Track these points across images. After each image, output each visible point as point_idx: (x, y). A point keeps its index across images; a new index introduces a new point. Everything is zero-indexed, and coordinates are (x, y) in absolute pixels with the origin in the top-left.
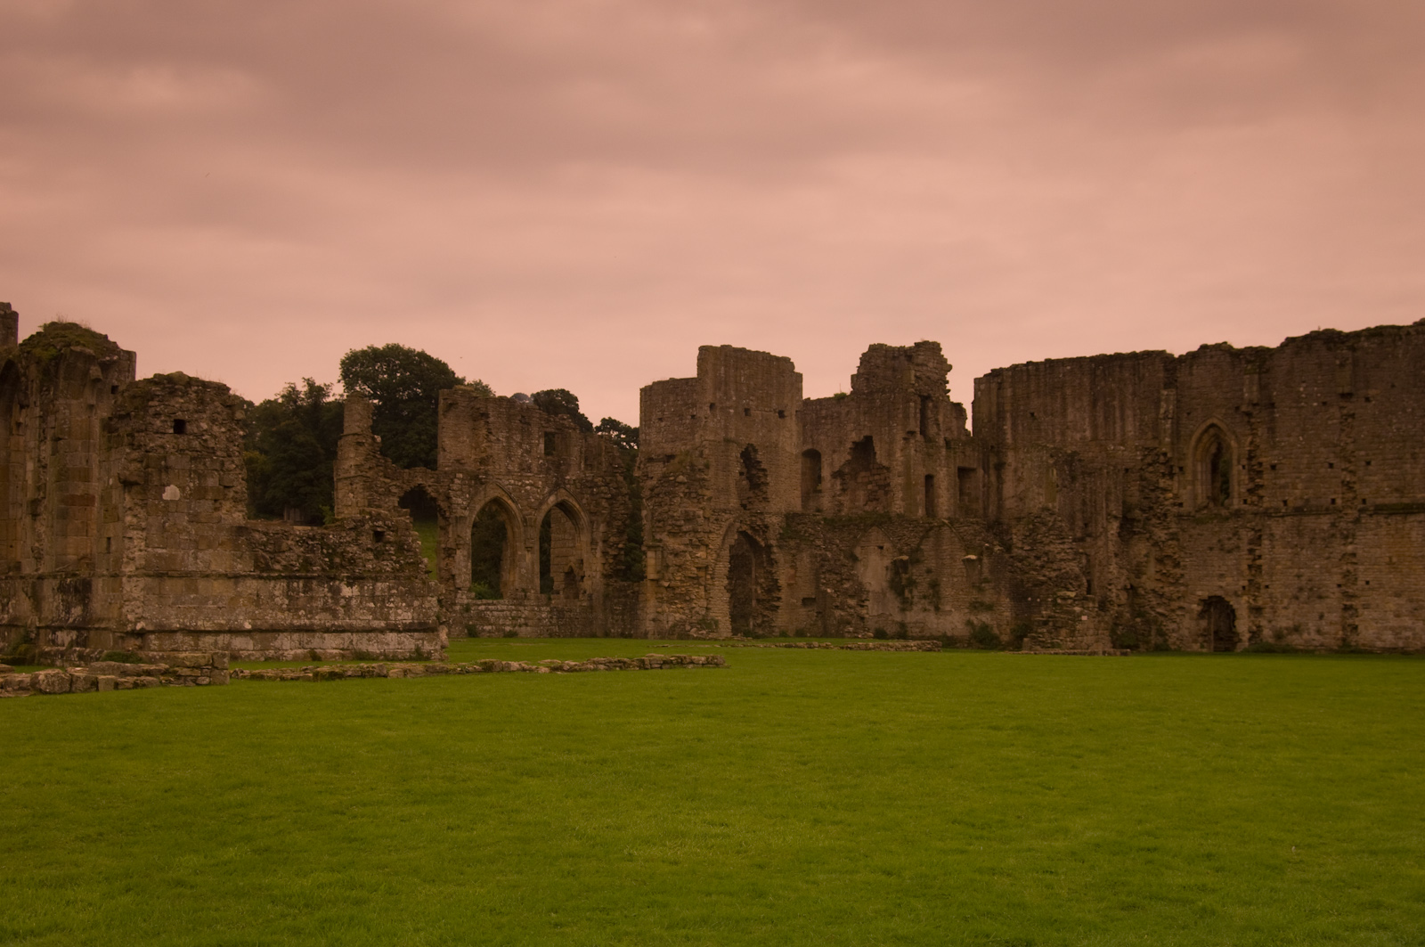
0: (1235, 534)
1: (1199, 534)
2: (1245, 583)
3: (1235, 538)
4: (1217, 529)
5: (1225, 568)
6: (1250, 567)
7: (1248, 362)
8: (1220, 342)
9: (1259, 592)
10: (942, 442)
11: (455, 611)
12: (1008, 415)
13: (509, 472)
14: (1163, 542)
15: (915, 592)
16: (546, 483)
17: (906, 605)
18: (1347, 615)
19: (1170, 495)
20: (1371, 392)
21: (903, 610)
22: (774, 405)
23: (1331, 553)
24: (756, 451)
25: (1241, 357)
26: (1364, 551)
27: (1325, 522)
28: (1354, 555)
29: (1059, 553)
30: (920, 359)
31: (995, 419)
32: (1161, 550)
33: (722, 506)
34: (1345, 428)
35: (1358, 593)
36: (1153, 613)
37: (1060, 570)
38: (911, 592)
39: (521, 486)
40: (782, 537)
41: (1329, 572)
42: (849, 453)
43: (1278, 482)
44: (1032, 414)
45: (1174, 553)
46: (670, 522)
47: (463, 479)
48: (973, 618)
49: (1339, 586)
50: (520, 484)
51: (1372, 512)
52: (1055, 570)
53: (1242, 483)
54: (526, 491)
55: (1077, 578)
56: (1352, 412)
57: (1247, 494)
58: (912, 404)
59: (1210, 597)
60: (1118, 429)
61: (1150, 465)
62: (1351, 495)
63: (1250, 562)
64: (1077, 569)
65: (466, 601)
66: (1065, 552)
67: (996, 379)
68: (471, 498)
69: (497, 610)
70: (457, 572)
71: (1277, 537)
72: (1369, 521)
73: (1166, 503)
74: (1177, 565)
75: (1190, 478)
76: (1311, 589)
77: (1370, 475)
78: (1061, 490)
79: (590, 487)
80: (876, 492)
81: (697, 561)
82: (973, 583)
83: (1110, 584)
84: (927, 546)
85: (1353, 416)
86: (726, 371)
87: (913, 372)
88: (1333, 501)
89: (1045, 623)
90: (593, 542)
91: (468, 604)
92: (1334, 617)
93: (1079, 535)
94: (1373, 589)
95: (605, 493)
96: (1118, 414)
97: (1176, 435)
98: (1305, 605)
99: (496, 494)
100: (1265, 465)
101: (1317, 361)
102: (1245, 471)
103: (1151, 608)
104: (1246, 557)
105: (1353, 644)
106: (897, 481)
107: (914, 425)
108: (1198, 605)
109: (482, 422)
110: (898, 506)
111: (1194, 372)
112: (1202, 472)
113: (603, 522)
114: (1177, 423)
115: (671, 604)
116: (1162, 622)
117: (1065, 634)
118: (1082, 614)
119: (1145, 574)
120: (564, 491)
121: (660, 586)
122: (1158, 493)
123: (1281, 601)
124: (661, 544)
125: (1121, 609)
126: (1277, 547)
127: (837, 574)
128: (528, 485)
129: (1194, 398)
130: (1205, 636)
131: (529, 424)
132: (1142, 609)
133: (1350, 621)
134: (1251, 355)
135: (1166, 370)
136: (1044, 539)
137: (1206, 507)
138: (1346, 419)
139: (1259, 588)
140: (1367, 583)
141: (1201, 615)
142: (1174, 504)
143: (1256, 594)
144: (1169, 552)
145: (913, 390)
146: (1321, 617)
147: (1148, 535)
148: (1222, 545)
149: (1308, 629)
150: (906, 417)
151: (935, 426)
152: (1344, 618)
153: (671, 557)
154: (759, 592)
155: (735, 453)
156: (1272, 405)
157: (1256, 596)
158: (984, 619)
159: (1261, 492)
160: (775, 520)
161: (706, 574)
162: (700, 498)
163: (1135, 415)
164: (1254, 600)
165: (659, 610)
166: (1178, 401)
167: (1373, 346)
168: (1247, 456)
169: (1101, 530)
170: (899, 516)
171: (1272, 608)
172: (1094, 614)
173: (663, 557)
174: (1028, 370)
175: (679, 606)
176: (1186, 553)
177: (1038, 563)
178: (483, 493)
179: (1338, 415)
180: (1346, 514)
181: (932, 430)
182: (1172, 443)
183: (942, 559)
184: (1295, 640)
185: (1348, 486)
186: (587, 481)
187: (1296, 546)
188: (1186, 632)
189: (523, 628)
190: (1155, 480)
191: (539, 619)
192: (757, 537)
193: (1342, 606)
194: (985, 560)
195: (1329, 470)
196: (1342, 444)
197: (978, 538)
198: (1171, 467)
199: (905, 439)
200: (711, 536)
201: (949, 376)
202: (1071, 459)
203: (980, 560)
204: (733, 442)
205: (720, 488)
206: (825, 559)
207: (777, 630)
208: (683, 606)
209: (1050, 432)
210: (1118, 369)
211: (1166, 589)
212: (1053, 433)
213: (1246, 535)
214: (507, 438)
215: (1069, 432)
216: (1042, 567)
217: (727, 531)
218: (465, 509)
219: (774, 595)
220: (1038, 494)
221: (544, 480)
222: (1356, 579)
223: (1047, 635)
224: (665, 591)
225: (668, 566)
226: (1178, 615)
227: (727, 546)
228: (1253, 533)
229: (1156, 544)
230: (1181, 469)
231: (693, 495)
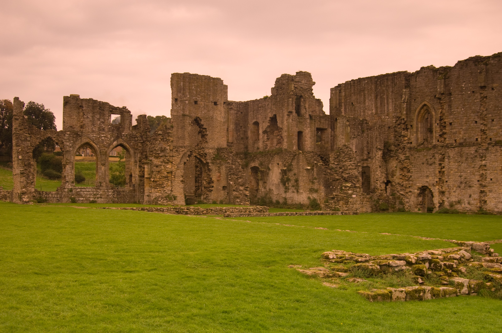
0: (433, 156)
1: (418, 157)
2: (438, 180)
3: (433, 158)
4: (425, 154)
5: (429, 173)
6: (440, 172)
7: (440, 74)
8: (430, 65)
9: (443, 184)
10: (307, 116)
11: (65, 192)
12: (343, 104)
13: (93, 131)
14: (403, 161)
15: (290, 184)
16: (112, 136)
17: (287, 190)
18: (482, 195)
19: (406, 138)
20: (495, 85)
21: (286, 192)
22: (211, 99)
23: (475, 165)
24: (201, 120)
25: (438, 72)
26: (490, 164)
27: (472, 150)
28: (485, 166)
29: (349, 166)
30: (297, 79)
31: (338, 107)
32: (402, 164)
33: (181, 145)
34: (483, 103)
35: (487, 184)
36: (398, 194)
37: (349, 173)
38: (288, 184)
39: (99, 137)
40: (214, 159)
41: (474, 174)
42: (268, 122)
43: (452, 131)
44: (352, 103)
45: (408, 166)
46: (154, 152)
47: (69, 135)
48: (310, 196)
49: (478, 181)
50: (99, 136)
51: (494, 145)
52: (347, 174)
53: (437, 132)
54: (102, 139)
55: (356, 177)
56: (485, 95)
57: (439, 137)
58: (291, 99)
59: (423, 187)
60: (386, 109)
61: (399, 125)
62: (485, 136)
63: (439, 170)
64: (357, 173)
65: (70, 187)
66: (352, 165)
67: (338, 88)
68: (74, 143)
69: (86, 191)
70: (67, 175)
71: (451, 157)
72: (492, 149)
73: (404, 142)
74: (409, 171)
75: (415, 130)
76: (466, 183)
77: (493, 126)
78: (357, 137)
79: (134, 138)
80: (280, 139)
81: (167, 169)
82: (310, 180)
83: (377, 180)
84: (294, 163)
85: (486, 97)
86: (184, 85)
87: (293, 85)
88: (477, 139)
89: (333, 198)
90: (136, 162)
91: (71, 189)
92: (476, 196)
93: (365, 158)
94: (494, 183)
95: (140, 140)
96: (386, 101)
97: (409, 110)
98: (463, 191)
99: (87, 141)
100: (447, 123)
101: (470, 71)
102: (438, 126)
103: (398, 191)
104: (438, 167)
105: (485, 209)
106: (285, 134)
107: (292, 108)
108: (418, 190)
109: (81, 110)
110: (285, 145)
111: (417, 80)
112: (421, 127)
113: (139, 153)
114: (409, 104)
115: (155, 188)
116: (402, 198)
117: (342, 204)
118: (352, 194)
119: (395, 176)
120: (121, 139)
121: (151, 181)
122: (401, 138)
123: (453, 188)
124: (150, 162)
125: (382, 192)
126: (451, 163)
127: (236, 175)
128: (103, 137)
129: (417, 93)
130: (421, 205)
131: (104, 110)
132: (394, 192)
133: (483, 198)
134: (442, 70)
135: (406, 80)
136: (343, 159)
137: (422, 144)
138: (483, 99)
139: (443, 182)
140: (491, 179)
141: (419, 195)
142: (408, 143)
143: (442, 185)
144: (406, 165)
145: (292, 93)
146: (470, 196)
147: (397, 157)
148: (428, 162)
149: (464, 202)
150: (288, 105)
151: (304, 109)
152: (480, 197)
153: (155, 168)
154: (205, 183)
155: (188, 121)
156: (450, 94)
157: (442, 186)
158: (314, 196)
159: (445, 136)
160: (211, 151)
161: (172, 175)
162: (168, 141)
163: (393, 102)
164: (441, 188)
165: (150, 191)
166: (411, 94)
167: (495, 62)
168: (439, 119)
169: (374, 155)
170: (286, 150)
171: (449, 192)
172: (360, 194)
173: (151, 168)
174: (350, 83)
175: (159, 189)
176: (412, 166)
177: (341, 170)
178: (80, 140)
179: (479, 97)
180: (482, 146)
181: (303, 111)
182: (407, 114)
183: (299, 169)
184: (459, 207)
185: (483, 131)
186: (133, 135)
187: (460, 161)
188: (412, 203)
189: (99, 199)
190: (400, 131)
191: (108, 195)
192: (202, 159)
193: (480, 191)
194: (315, 169)
195: (475, 124)
196: (481, 111)
197: (312, 159)
198: (407, 125)
199: (288, 115)
200: (173, 158)
201: (313, 87)
202: (362, 123)
203: (312, 169)
204: (187, 116)
205: (179, 137)
206: (232, 169)
207: (211, 200)
208: (160, 189)
209: (359, 111)
210: (386, 81)
211: (404, 183)
212: (360, 111)
213: (438, 157)
214: (92, 116)
215: (366, 111)
216: (342, 172)
217: (183, 156)
218: (71, 147)
219: (211, 185)
220: (342, 138)
221: (111, 134)
222: (486, 177)
223: (333, 204)
224: (152, 182)
225: (153, 172)
226: (409, 195)
227: (182, 162)
228: (441, 155)
229: (400, 162)
230: (411, 126)
231: (165, 140)
